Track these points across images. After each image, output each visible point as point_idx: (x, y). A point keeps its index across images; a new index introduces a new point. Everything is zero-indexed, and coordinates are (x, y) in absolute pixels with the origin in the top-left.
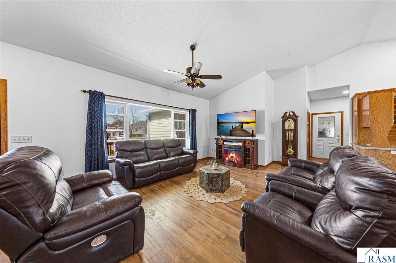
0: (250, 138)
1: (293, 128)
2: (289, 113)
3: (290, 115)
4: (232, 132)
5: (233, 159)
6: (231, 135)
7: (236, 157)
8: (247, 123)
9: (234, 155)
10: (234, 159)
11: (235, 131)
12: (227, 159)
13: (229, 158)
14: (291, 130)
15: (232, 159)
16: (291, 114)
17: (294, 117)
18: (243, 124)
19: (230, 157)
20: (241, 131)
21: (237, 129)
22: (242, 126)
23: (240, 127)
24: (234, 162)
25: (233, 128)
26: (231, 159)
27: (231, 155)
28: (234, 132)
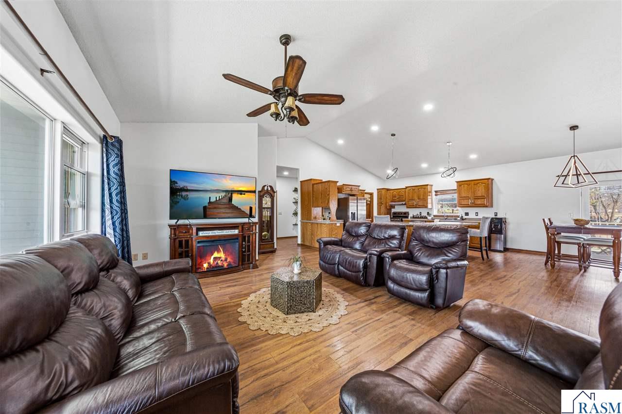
0: (246, 220)
1: (270, 206)
2: (268, 187)
3: (267, 189)
4: (208, 210)
5: (219, 262)
6: (205, 216)
7: (225, 256)
8: (241, 192)
9: (222, 255)
10: (222, 260)
11: (215, 208)
12: (206, 265)
13: (209, 263)
14: (269, 208)
15: (217, 263)
16: (269, 189)
17: (272, 193)
18: (231, 195)
19: (212, 261)
20: (229, 208)
21: (220, 204)
22: (230, 199)
23: (226, 201)
24: (222, 266)
25: (210, 203)
26: (215, 263)
27: (216, 255)
28: (212, 210)
